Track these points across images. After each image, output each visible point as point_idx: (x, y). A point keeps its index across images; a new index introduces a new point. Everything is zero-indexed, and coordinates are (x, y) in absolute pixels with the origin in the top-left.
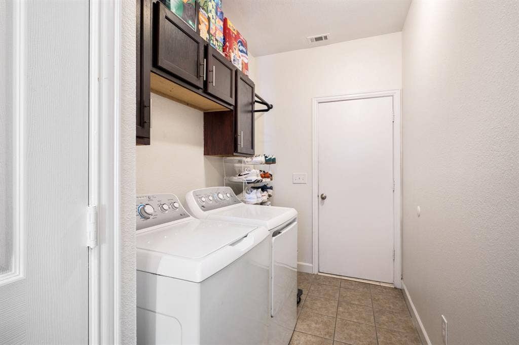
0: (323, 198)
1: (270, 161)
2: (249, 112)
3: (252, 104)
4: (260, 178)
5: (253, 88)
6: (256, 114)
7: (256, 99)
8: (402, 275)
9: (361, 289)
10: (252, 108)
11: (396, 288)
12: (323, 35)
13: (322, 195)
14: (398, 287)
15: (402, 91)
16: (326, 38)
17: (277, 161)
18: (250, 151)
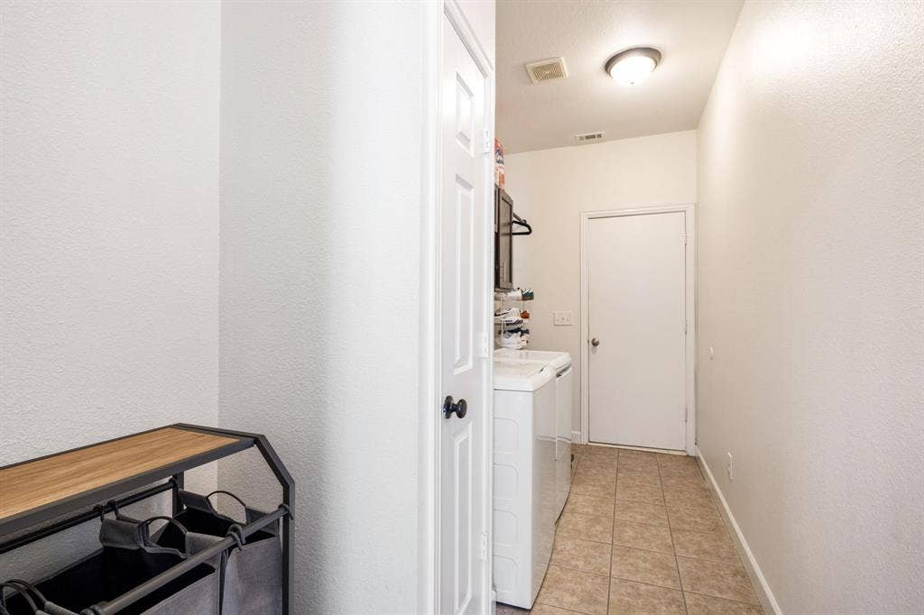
0: (595, 344)
1: (528, 296)
2: (507, 234)
3: (510, 224)
4: (520, 319)
5: (511, 206)
6: (514, 237)
7: (514, 219)
8: (696, 439)
9: (645, 458)
10: (511, 230)
11: (688, 456)
12: (596, 133)
13: (594, 340)
14: (691, 455)
15: (696, 206)
16: (600, 136)
17: (535, 296)
18: (508, 285)
